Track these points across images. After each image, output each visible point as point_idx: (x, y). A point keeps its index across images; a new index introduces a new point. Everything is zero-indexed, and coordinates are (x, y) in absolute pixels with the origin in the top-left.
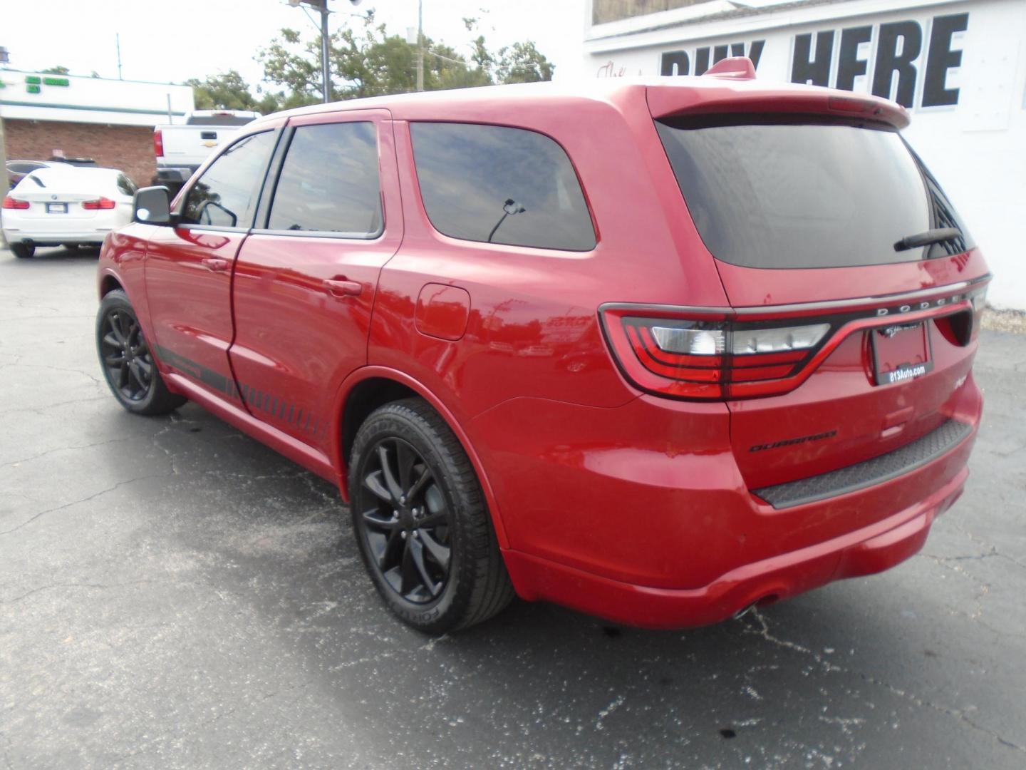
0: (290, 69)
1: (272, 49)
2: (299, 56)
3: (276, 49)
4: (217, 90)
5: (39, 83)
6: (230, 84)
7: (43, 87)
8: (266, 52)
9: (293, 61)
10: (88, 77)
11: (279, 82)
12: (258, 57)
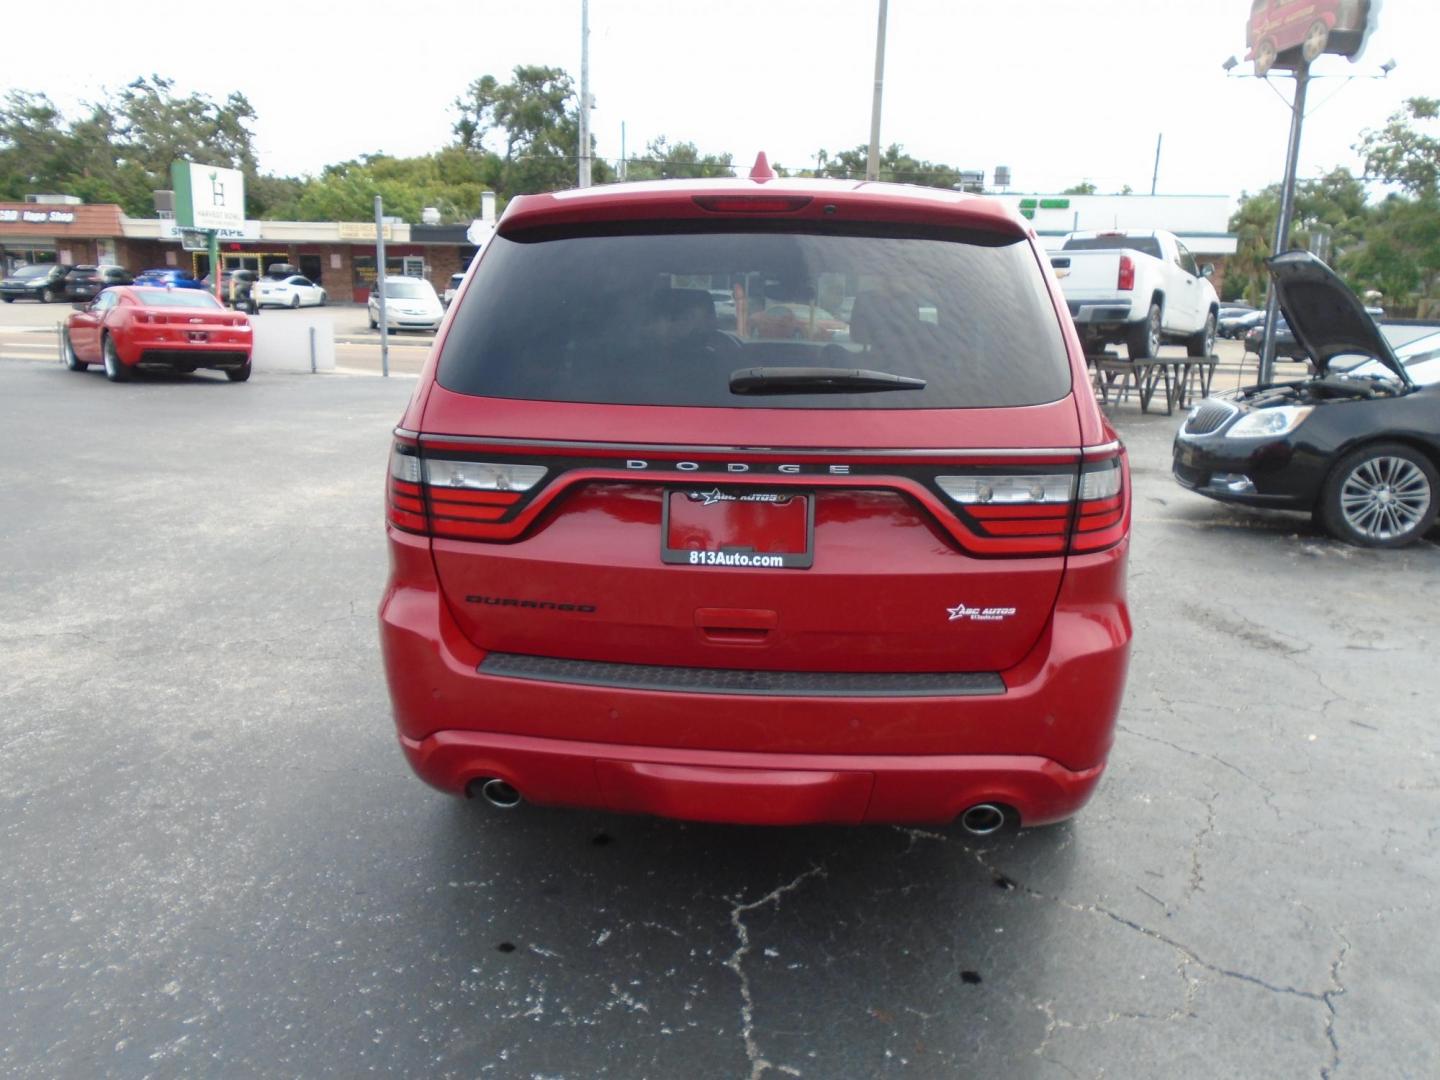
0: (1412, 157)
1: (1387, 131)
2: (1430, 136)
3: (1395, 132)
4: (1311, 198)
5: (1034, 207)
6: (1332, 187)
7: (1038, 211)
8: (1375, 136)
9: (1420, 145)
10: (1117, 195)
11: (1388, 180)
12: (1360, 143)
